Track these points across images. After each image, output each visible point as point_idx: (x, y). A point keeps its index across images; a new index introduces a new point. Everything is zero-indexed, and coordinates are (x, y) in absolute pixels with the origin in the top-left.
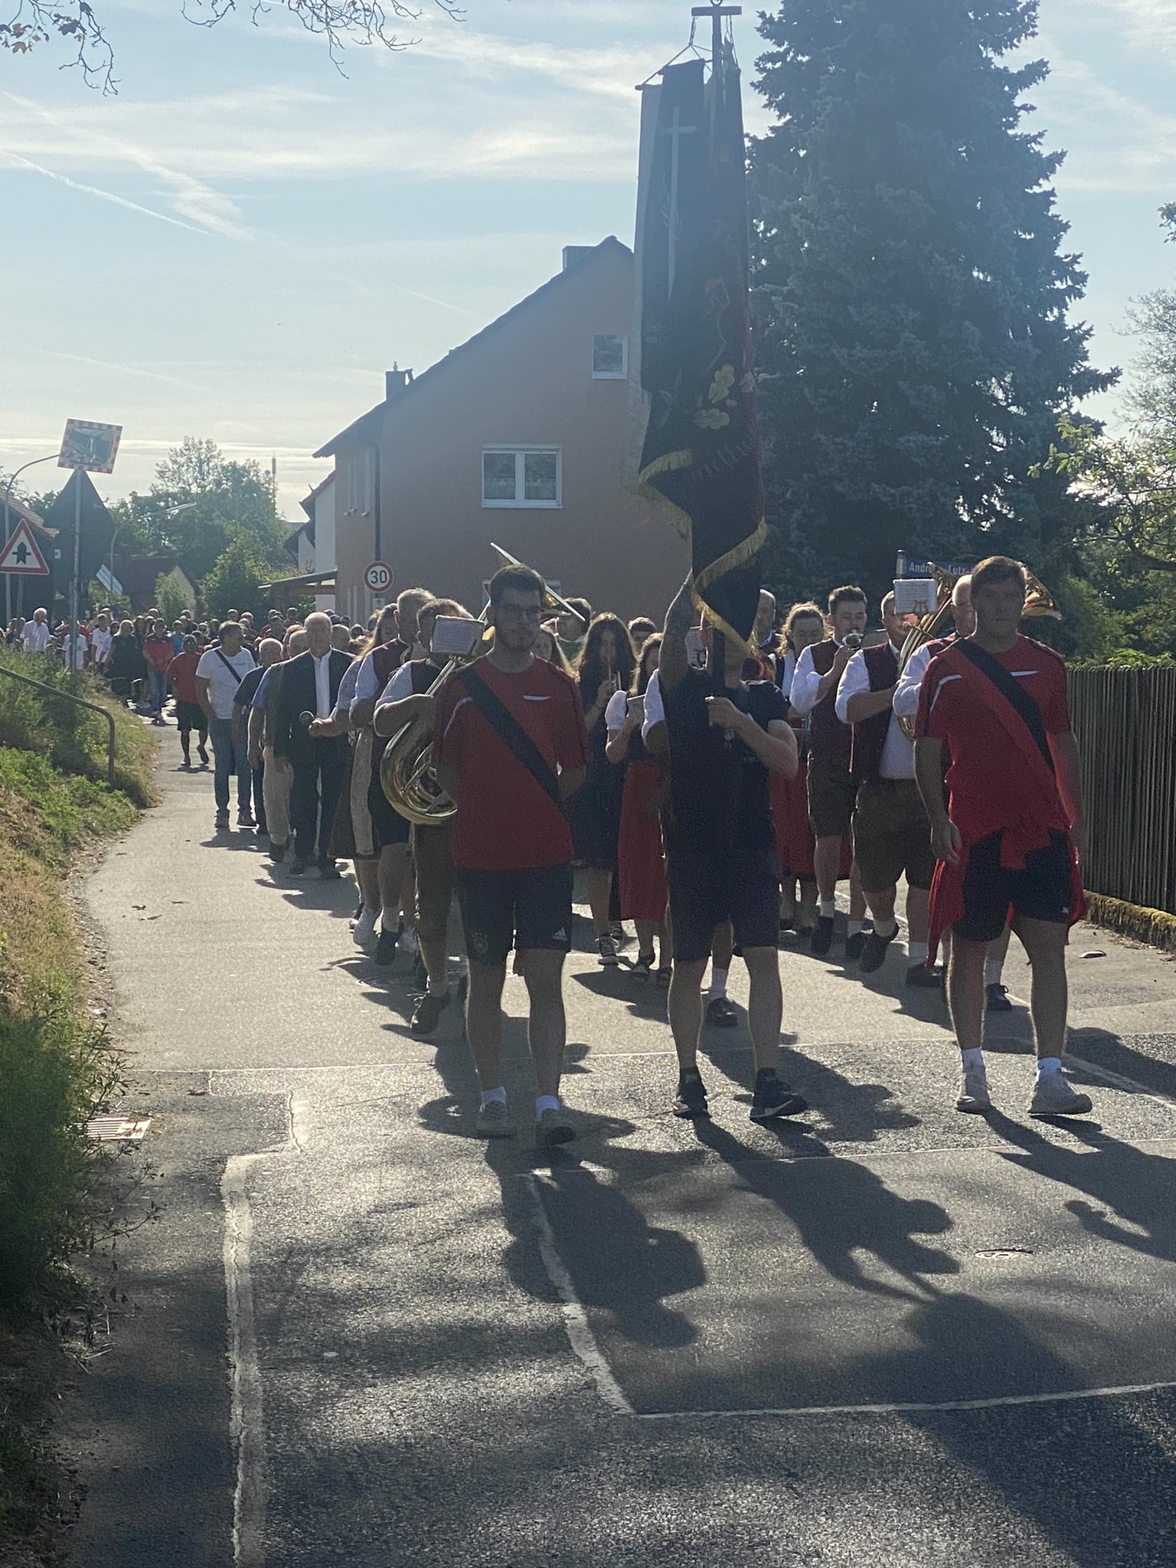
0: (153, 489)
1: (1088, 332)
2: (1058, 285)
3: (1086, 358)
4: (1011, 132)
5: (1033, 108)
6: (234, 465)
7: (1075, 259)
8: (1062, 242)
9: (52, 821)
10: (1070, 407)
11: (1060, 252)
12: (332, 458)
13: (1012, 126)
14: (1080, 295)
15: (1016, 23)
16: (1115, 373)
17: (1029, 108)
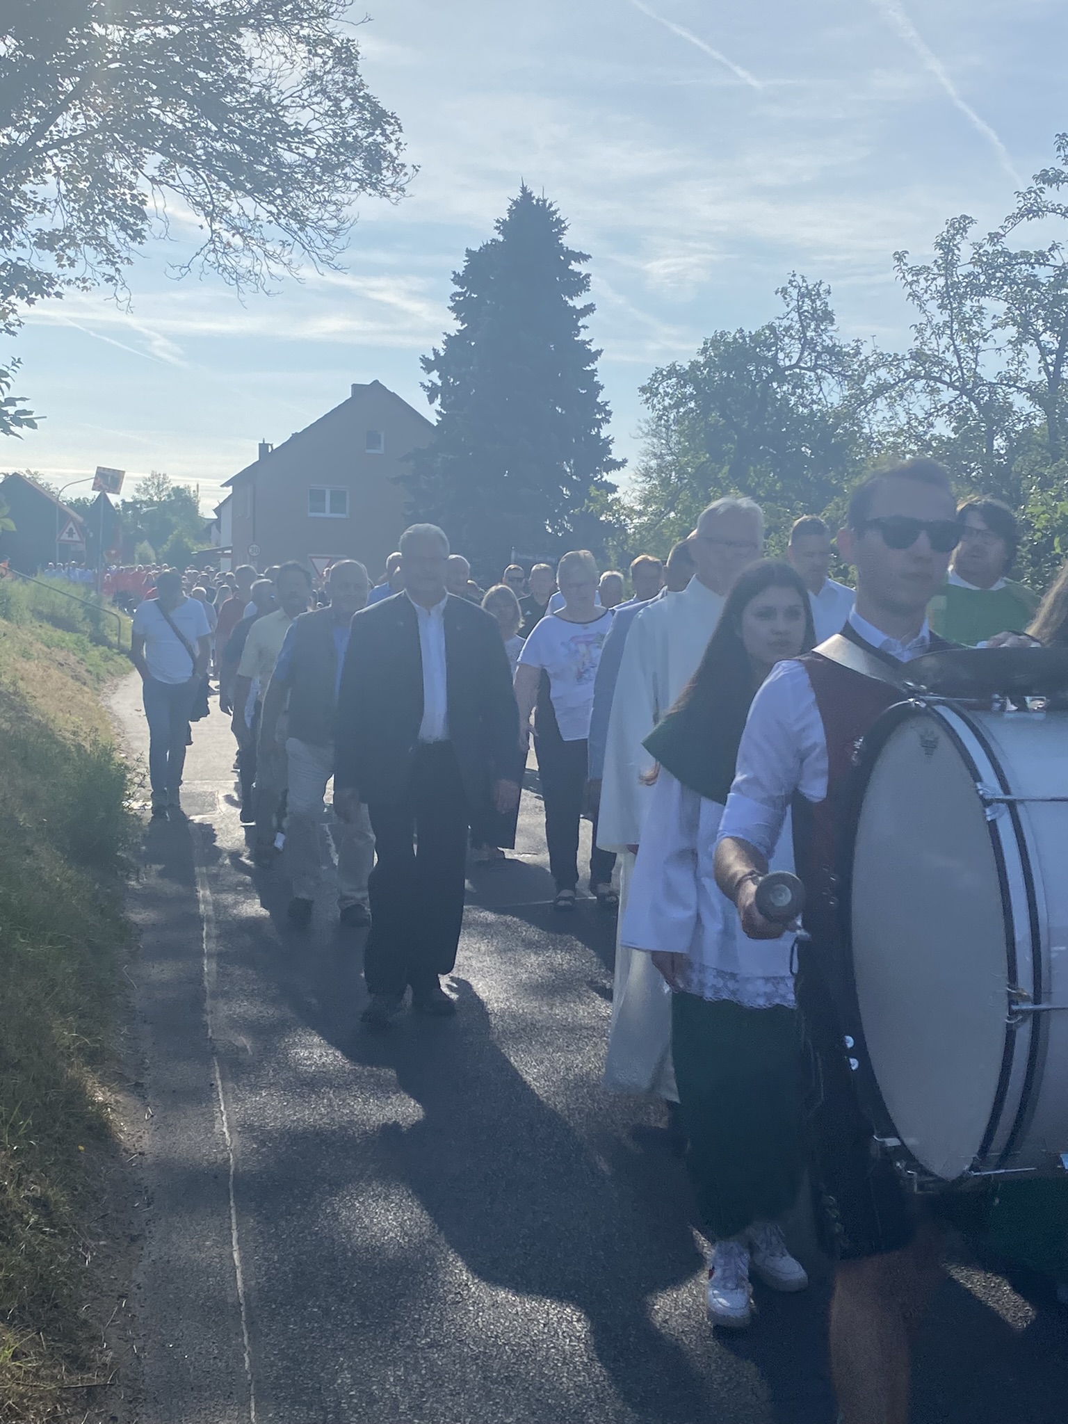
0: (133, 497)
1: (612, 440)
2: (598, 416)
3: (610, 454)
4: (576, 339)
5: (587, 327)
6: (178, 487)
7: (606, 404)
8: (600, 395)
9: (91, 668)
10: (602, 477)
11: (599, 400)
12: (230, 488)
13: (577, 336)
14: (609, 422)
15: (580, 284)
16: (625, 461)
17: (585, 327)
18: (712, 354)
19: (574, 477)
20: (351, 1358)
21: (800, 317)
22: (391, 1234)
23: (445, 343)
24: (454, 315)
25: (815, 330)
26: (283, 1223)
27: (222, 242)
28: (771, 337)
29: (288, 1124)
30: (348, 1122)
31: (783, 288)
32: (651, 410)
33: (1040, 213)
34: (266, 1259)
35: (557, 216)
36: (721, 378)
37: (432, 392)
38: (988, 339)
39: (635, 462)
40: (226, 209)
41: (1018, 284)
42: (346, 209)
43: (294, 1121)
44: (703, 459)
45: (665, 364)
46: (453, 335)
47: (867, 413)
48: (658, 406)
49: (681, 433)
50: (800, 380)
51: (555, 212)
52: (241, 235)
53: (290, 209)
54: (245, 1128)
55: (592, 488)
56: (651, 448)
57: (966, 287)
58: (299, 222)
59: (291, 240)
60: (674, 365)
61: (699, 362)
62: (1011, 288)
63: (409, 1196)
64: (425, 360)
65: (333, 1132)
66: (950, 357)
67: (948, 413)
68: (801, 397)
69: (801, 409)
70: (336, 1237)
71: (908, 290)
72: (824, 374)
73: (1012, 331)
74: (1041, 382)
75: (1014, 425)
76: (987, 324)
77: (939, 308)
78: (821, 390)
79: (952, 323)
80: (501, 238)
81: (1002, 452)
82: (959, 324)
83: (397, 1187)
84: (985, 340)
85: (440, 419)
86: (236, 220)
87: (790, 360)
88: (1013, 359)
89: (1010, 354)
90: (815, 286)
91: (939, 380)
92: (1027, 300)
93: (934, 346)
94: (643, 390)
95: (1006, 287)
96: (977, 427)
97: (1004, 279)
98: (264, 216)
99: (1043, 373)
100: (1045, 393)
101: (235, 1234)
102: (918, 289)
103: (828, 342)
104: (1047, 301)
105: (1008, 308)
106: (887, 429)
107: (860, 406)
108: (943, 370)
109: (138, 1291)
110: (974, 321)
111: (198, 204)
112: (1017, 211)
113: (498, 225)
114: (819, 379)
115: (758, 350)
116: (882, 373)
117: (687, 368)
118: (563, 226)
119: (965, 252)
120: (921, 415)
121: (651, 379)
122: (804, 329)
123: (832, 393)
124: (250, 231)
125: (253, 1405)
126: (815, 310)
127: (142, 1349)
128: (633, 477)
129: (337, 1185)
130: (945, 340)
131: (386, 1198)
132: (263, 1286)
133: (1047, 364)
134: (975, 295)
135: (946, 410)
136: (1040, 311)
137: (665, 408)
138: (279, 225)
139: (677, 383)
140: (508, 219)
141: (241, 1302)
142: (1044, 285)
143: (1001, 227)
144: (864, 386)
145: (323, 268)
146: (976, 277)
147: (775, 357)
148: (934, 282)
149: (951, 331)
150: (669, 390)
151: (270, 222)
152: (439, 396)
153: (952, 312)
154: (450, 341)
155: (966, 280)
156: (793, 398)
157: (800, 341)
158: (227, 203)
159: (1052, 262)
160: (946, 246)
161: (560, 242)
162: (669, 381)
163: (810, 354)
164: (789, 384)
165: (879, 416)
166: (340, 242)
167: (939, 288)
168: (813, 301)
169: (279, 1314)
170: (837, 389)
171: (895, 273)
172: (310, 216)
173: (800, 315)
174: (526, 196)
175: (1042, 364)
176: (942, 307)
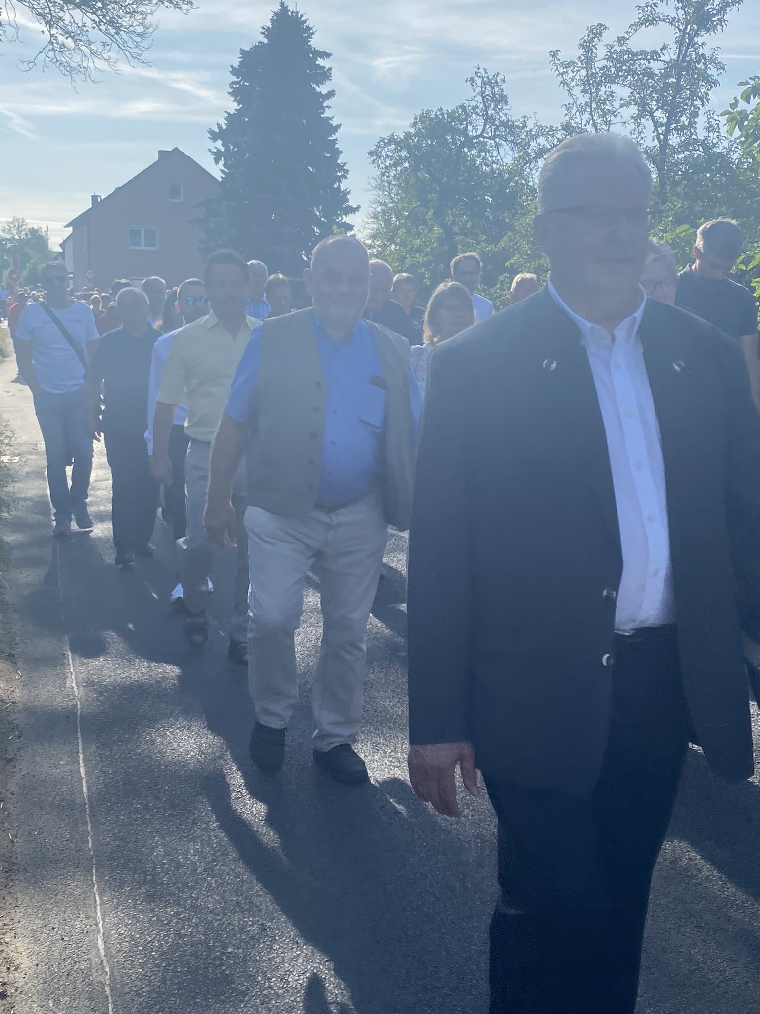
2: (339, 174)
3: (348, 202)
4: (322, 116)
5: (330, 107)
6: (33, 228)
7: (345, 164)
8: (340, 158)
10: (342, 219)
11: (339, 162)
12: (71, 229)
13: (322, 114)
14: (346, 178)
15: (324, 75)
16: (359, 207)
17: (328, 107)
18: (420, 127)
19: (322, 219)
20: (163, 838)
21: (483, 100)
22: (193, 753)
23: (226, 119)
24: (233, 98)
25: (494, 109)
26: (116, 748)
27: (58, 43)
28: (463, 114)
29: (119, 680)
30: (161, 678)
31: (471, 78)
32: (376, 168)
33: (654, 22)
34: (104, 772)
35: (307, 24)
36: (427, 144)
37: (217, 156)
38: (617, 115)
39: (367, 209)
40: (61, 19)
41: (638, 75)
42: (149, 17)
43: (123, 678)
44: (414, 205)
45: (386, 135)
46: (232, 113)
47: (532, 170)
48: (382, 166)
49: (399, 186)
50: (484, 146)
51: (305, 22)
52: (72, 37)
53: (108, 18)
54: (89, 684)
55: (335, 227)
56: (378, 198)
57: (601, 77)
58: (115, 28)
59: (110, 42)
60: (393, 135)
61: (411, 133)
62: (634, 78)
63: (205, 727)
64: (211, 132)
65: (152, 685)
66: (590, 129)
68: (485, 158)
69: (484, 168)
70: (153, 756)
71: (560, 79)
72: (501, 142)
73: (634, 110)
74: (654, 147)
76: (617, 104)
77: (582, 92)
78: (499, 153)
79: (591, 104)
80: (266, 41)
82: (597, 104)
83: (196, 721)
84: (615, 116)
85: (224, 176)
86: (69, 27)
87: (476, 132)
88: (635, 130)
89: (633, 126)
90: (494, 76)
92: (645, 86)
93: (578, 120)
94: (371, 153)
95: (629, 77)
97: (629, 71)
98: (89, 23)
99: (656, 140)
100: (657, 155)
101: (81, 756)
102: (567, 78)
103: (504, 118)
104: (658, 87)
105: (631, 93)
107: (525, 164)
109: (12, 796)
110: (607, 102)
111: (39, 14)
112: (638, 20)
113: (264, 31)
114: (497, 145)
115: (453, 124)
116: (542, 140)
117: (403, 138)
118: (311, 31)
119: (601, 51)
121: (377, 146)
122: (487, 108)
123: (507, 156)
124: (79, 35)
125: (94, 871)
126: (494, 94)
127: (15, 836)
128: (365, 220)
129: (152, 721)
130: (586, 116)
131: (188, 729)
132: (102, 791)
133: (658, 134)
134: (608, 83)
136: (654, 95)
137: (387, 167)
138: (101, 30)
139: (395, 149)
140: (271, 26)
141: (86, 801)
142: (656, 75)
143: (626, 32)
144: (530, 151)
145: (134, 62)
146: (609, 69)
147: (466, 129)
148: (579, 73)
149: (591, 109)
150: (389, 153)
151: (94, 28)
152: (223, 159)
153: (591, 96)
154: (230, 118)
155: (601, 72)
156: (479, 160)
157: (484, 117)
158: (61, 14)
159: (662, 58)
160: (588, 47)
161: (309, 43)
162: (390, 147)
163: (491, 127)
164: (476, 149)
166: (145, 43)
167: (582, 78)
168: (493, 88)
169: (112, 809)
170: (510, 153)
171: (551, 66)
172: (124, 23)
173: (483, 98)
174: (284, 9)
175: (655, 134)
176: (584, 91)
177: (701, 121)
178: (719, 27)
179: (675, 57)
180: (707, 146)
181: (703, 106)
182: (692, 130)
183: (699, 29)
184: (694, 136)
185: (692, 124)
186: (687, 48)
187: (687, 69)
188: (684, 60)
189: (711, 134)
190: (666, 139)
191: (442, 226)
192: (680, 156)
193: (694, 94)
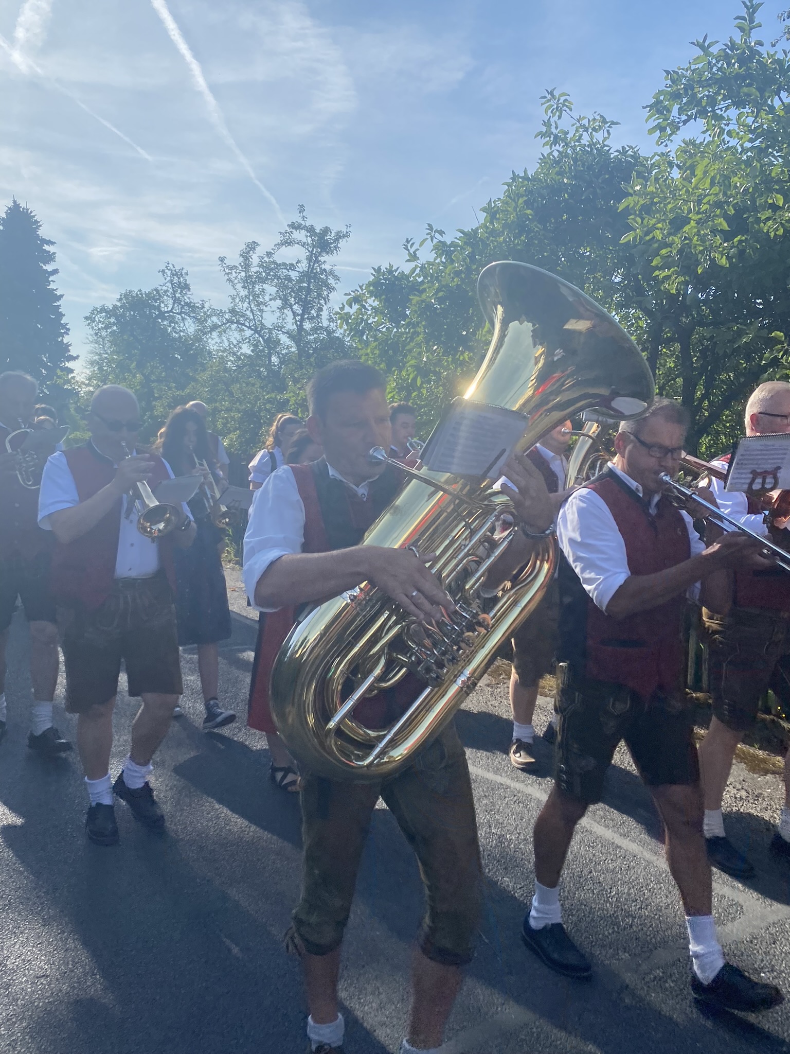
2: (62, 331)
3: (69, 352)
5: (55, 281)
7: (67, 324)
8: (63, 319)
10: (65, 364)
11: (62, 322)
13: (48, 286)
14: (68, 334)
15: (50, 258)
16: (78, 356)
17: (53, 281)
18: (125, 302)
19: (49, 364)
21: (172, 286)
25: (180, 294)
28: (156, 295)
31: (162, 270)
32: (91, 329)
33: (291, 244)
35: (35, 219)
36: (130, 315)
39: (84, 357)
41: (281, 279)
44: (121, 358)
45: (99, 306)
47: (207, 339)
48: (95, 328)
49: (111, 342)
50: (173, 319)
51: (34, 216)
55: (59, 370)
56: (94, 350)
57: (256, 278)
60: (104, 306)
61: (118, 306)
62: (278, 281)
66: (248, 313)
67: (249, 342)
68: (174, 328)
69: (174, 334)
71: (226, 277)
72: (186, 317)
73: (279, 303)
74: (294, 330)
75: (281, 351)
76: (267, 298)
78: (185, 325)
79: (249, 296)
81: (276, 364)
82: (253, 297)
84: (266, 306)
87: (167, 308)
88: (280, 317)
90: (180, 270)
91: (244, 325)
92: (287, 287)
93: (240, 307)
94: (86, 318)
95: (275, 280)
96: (263, 351)
97: (275, 276)
99: (295, 325)
100: (296, 335)
102: (231, 277)
103: (187, 300)
104: (295, 289)
105: (277, 291)
106: (218, 348)
107: (203, 335)
108: (245, 320)
110: (260, 296)
112: (280, 242)
114: (183, 319)
115: (150, 301)
116: (215, 319)
117: (111, 308)
118: (39, 224)
119: (255, 259)
120: (235, 342)
121: (91, 313)
122: (175, 292)
128: (83, 365)
130: (246, 305)
133: (296, 321)
134: (260, 283)
135: (248, 340)
136: (292, 294)
137: (99, 329)
139: (106, 316)
142: (294, 280)
143: (273, 249)
144: (206, 325)
146: (261, 274)
147: (159, 306)
148: (240, 274)
149: (249, 300)
150: (101, 319)
153: (249, 291)
155: (256, 275)
156: (170, 329)
157: (173, 298)
159: (297, 269)
160: (246, 256)
161: (37, 233)
162: (101, 315)
163: (178, 306)
164: (167, 321)
165: (213, 342)
167: (242, 278)
168: (179, 278)
170: (192, 325)
171: (220, 268)
173: (172, 284)
174: (16, 205)
175: (294, 321)
176: (244, 287)
177: (325, 314)
178: (335, 251)
179: (306, 269)
180: (330, 333)
181: (325, 304)
182: (319, 320)
183: (321, 251)
184: (320, 324)
185: (319, 316)
186: (314, 264)
187: (314, 278)
188: (312, 271)
189: (331, 324)
190: (301, 325)
191: (143, 374)
192: (312, 337)
193: (320, 295)
